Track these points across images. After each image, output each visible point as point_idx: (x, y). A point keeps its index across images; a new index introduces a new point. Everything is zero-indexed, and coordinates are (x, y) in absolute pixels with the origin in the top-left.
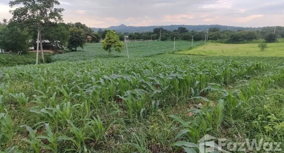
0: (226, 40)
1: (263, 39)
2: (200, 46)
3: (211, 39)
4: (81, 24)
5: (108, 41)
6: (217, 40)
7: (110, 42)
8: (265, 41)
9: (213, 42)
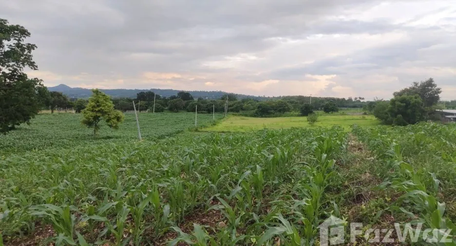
0: (252, 112)
5: (96, 110)
6: (239, 111)
7: (99, 111)
9: (236, 115)
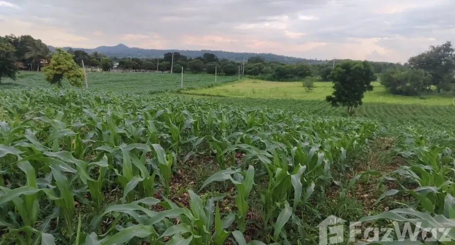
0: (269, 75)
1: (320, 76)
2: (231, 83)
3: (250, 74)
4: (32, 38)
5: (56, 68)
6: (257, 75)
7: (59, 69)
8: (321, 78)
9: (252, 78)
